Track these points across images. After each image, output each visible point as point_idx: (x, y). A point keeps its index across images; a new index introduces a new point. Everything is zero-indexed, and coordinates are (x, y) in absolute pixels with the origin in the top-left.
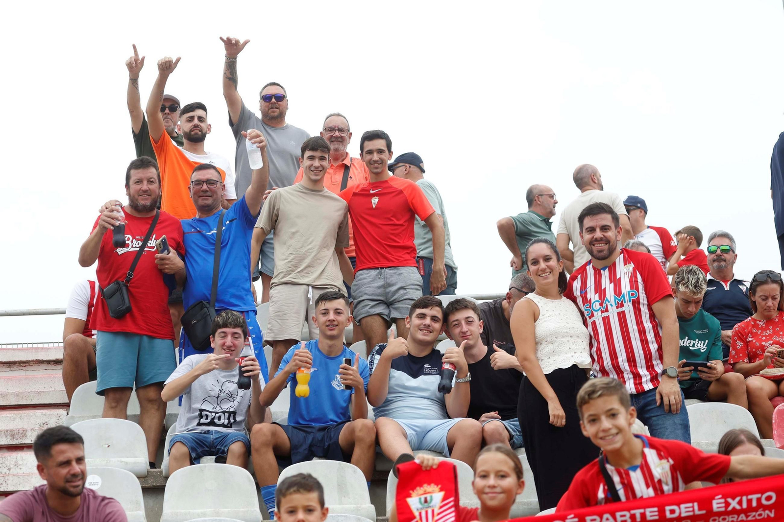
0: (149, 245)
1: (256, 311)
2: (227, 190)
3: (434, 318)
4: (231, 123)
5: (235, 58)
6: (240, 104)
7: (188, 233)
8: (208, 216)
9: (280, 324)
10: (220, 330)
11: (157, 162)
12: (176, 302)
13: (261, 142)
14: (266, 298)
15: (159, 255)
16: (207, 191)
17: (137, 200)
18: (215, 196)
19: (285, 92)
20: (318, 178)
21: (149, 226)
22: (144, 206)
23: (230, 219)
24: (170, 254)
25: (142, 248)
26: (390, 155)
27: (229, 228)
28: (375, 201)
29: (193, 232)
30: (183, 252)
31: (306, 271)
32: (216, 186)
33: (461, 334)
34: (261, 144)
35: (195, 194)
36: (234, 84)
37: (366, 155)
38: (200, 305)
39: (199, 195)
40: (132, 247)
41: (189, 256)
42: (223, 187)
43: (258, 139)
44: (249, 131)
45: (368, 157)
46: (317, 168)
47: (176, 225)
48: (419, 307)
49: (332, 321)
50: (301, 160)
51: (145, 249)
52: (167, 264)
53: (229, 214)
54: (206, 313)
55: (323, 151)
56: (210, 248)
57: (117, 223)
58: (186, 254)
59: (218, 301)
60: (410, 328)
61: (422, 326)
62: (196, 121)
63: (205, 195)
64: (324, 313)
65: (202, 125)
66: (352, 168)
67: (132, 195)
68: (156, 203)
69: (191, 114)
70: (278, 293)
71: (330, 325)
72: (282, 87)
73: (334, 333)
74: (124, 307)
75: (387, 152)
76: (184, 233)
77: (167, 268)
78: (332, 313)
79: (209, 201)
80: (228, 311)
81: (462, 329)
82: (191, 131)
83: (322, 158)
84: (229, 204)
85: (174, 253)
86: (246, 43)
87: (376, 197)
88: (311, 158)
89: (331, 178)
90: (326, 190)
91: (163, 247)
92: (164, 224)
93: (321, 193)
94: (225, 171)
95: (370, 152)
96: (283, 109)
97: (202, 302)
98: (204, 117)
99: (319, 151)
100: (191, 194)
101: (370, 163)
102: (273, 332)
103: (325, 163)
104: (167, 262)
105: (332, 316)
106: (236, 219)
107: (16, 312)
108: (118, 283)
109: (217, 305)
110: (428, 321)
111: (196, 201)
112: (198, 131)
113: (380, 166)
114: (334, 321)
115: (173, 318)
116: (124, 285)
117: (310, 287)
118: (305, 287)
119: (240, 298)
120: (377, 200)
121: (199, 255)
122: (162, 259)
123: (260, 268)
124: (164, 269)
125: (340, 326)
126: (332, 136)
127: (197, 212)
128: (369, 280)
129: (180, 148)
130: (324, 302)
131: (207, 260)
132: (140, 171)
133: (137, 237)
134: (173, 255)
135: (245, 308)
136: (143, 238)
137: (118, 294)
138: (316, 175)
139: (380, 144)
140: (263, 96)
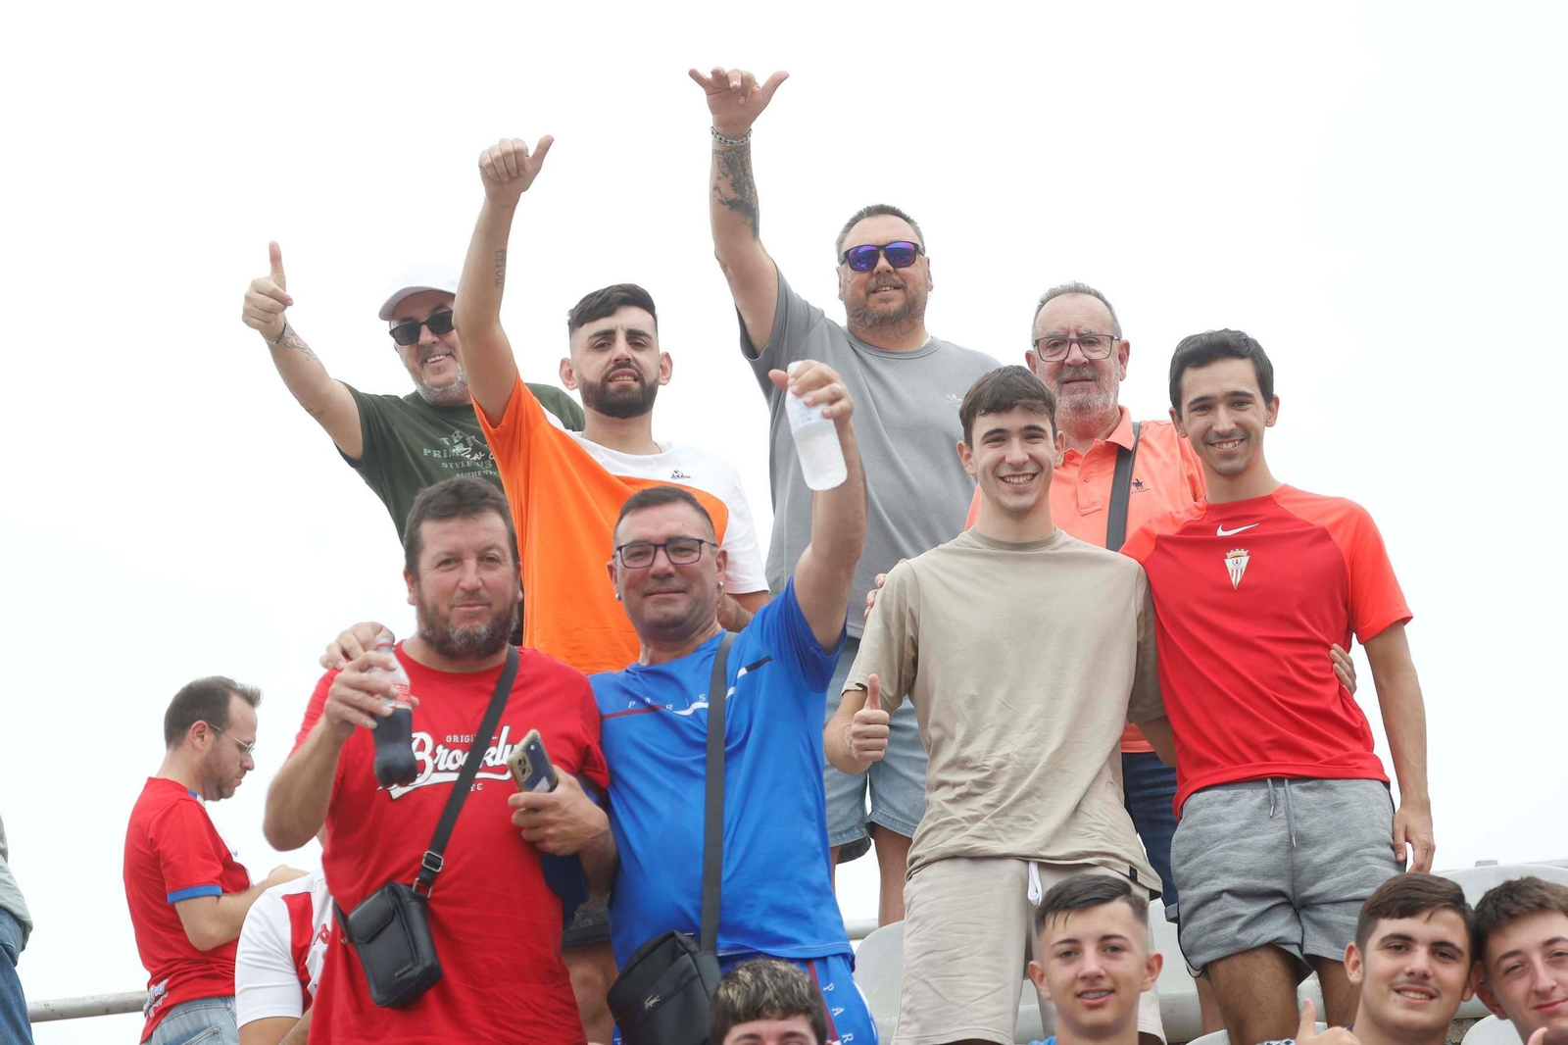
0: (490, 763)
1: (853, 958)
2: (734, 563)
3: (1440, 950)
4: (749, 348)
5: (745, 134)
6: (773, 285)
7: (615, 715)
8: (677, 657)
9: (936, 991)
10: (738, 1031)
11: (503, 492)
12: (591, 944)
13: (835, 399)
14: (891, 908)
15: (523, 797)
16: (670, 575)
17: (447, 620)
18: (696, 590)
19: (919, 235)
20: (1027, 500)
21: (485, 700)
22: (470, 639)
23: (749, 660)
24: (559, 790)
25: (467, 772)
26: (1269, 408)
27: (748, 688)
28: (1237, 564)
29: (632, 712)
30: (602, 779)
31: (1017, 812)
32: (696, 555)
33: (1533, 997)
34: (837, 407)
35: (632, 585)
36: (749, 221)
37: (1193, 414)
38: (668, 944)
39: (641, 587)
40: (436, 770)
41: (623, 790)
42: (721, 560)
43: (824, 391)
44: (794, 367)
45: (1199, 422)
46: (1018, 467)
47: (576, 692)
48: (1389, 914)
49: (1093, 979)
50: (966, 452)
51: (479, 775)
52: (551, 824)
53: (744, 645)
54: (688, 970)
55: (1030, 409)
56: (690, 758)
57: (387, 708)
58: (612, 783)
59: (724, 929)
60: (1360, 985)
61: (1402, 978)
62: (621, 347)
63: (664, 588)
64: (1067, 954)
65: (642, 357)
66: (1143, 456)
67: (429, 605)
68: (509, 627)
69: (603, 324)
70: (930, 889)
71: (1086, 992)
72: (907, 219)
73: (1105, 1015)
74: (418, 970)
75: (1259, 399)
76: (602, 718)
77: (552, 837)
78: (1090, 951)
79: (679, 607)
80: (760, 961)
81: (1535, 978)
82: (607, 379)
83: (1032, 434)
84: (743, 610)
85: (571, 785)
86: (777, 82)
87: (1237, 552)
88: (997, 437)
89: (1075, 495)
90: (1064, 536)
91: (535, 768)
92: (537, 691)
93: (1047, 551)
94: (725, 502)
95: (1205, 405)
96: (915, 288)
97: (673, 935)
98: (647, 329)
99: (1017, 409)
100: (617, 590)
101: (1206, 441)
102: (918, 1020)
103: (1046, 449)
104: (550, 816)
105: (1091, 961)
106: (768, 659)
107: (80, 1004)
108: (395, 892)
109: (723, 942)
110: (1419, 960)
111: (635, 613)
112: (628, 381)
113: (1240, 448)
114: (1100, 977)
115: (579, 994)
116: (415, 897)
117: (1033, 868)
118: (1014, 865)
119: (798, 916)
120: (1244, 560)
121: (657, 785)
122: (534, 809)
123: (869, 810)
124: (543, 840)
125: (1123, 993)
126: (1061, 364)
127: (643, 646)
128: (1234, 825)
129: (574, 435)
130: (1061, 917)
131: (680, 799)
132: (454, 524)
133: (449, 739)
134: (568, 794)
135: (813, 947)
136: (467, 739)
137: (395, 925)
138: (1020, 492)
139: (1235, 374)
140: (847, 253)
